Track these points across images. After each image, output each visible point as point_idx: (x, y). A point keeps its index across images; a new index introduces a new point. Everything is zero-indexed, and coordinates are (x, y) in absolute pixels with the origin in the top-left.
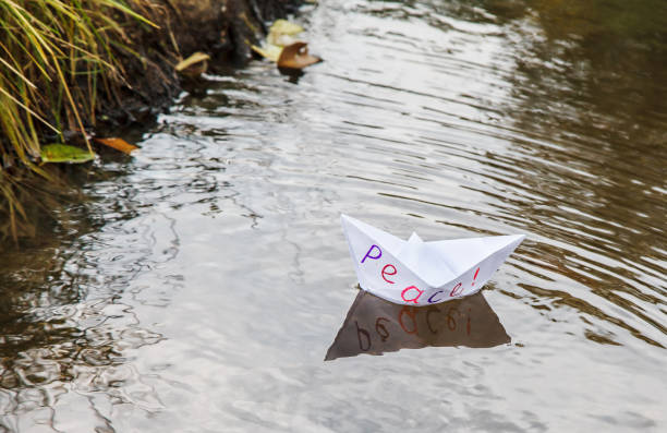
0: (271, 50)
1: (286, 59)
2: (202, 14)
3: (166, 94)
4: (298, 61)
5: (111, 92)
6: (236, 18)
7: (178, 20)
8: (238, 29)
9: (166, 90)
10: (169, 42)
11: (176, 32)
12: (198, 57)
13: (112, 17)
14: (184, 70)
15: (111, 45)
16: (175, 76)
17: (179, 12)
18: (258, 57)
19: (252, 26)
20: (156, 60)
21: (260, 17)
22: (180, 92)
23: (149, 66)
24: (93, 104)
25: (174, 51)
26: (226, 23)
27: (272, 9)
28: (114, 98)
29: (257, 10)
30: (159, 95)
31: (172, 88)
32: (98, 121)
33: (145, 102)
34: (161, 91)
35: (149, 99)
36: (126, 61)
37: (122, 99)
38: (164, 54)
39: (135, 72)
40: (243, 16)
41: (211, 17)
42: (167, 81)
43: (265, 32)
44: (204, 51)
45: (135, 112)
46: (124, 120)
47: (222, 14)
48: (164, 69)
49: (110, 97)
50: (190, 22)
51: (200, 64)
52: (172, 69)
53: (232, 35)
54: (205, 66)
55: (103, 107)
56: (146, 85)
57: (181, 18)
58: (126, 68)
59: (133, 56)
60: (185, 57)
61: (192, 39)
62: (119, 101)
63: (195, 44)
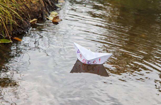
0: (51, 18)
1: (54, 20)
2: (36, 10)
3: (28, 28)
4: (57, 20)
5: (15, 27)
6: (43, 11)
7: (30, 12)
8: (43, 14)
9: (27, 27)
10: (28, 16)
11: (30, 14)
12: (35, 20)
13: (15, 11)
14: (32, 22)
15: (15, 17)
16: (29, 24)
17: (30, 10)
18: (48, 19)
19: (46, 13)
20: (25, 20)
21: (48, 11)
22: (30, 27)
23: (24, 22)
24: (11, 30)
25: (29, 18)
26: (41, 12)
27: (51, 9)
28: (16, 28)
29: (48, 9)
30: (26, 28)
31: (29, 26)
32: (12, 34)
33: (23, 30)
34: (26, 27)
35: (24, 29)
36: (18, 20)
37: (18, 29)
38: (27, 19)
39: (20, 23)
40: (44, 10)
41: (38, 11)
42: (28, 25)
43: (49, 14)
44: (36, 18)
45: (21, 32)
46: (18, 33)
47: (40, 10)
48: (27, 22)
49: (15, 28)
50: (33, 12)
51: (35, 21)
52: (29, 22)
53: (42, 15)
54: (36, 22)
55: (13, 31)
56: (23, 26)
57: (31, 11)
58: (19, 22)
59: (20, 19)
60: (32, 20)
61: (33, 16)
62: (17, 29)
63: (34, 17)
